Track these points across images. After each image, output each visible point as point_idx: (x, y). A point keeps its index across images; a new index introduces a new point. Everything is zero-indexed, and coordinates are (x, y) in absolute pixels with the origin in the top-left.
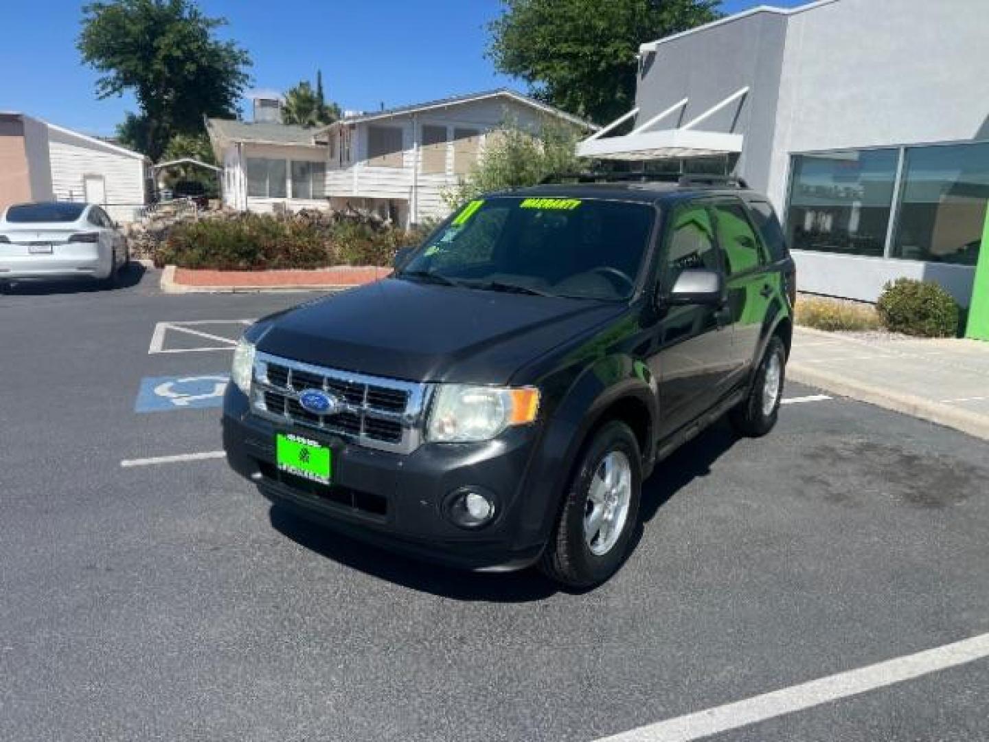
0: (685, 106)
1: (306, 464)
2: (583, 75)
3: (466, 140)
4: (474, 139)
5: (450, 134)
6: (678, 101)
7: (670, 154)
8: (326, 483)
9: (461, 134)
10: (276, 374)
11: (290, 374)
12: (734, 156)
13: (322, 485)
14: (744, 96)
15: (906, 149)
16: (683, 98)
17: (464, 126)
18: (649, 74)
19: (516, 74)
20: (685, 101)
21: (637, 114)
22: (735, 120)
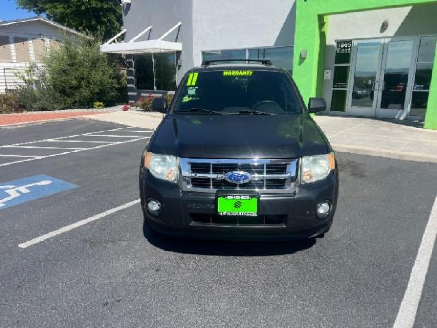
0: (150, 30)
1: (239, 209)
2: (72, 11)
3: (22, 43)
4: (25, 42)
5: (11, 40)
6: (147, 27)
7: (148, 51)
8: (256, 215)
9: (17, 40)
10: (195, 168)
11: (211, 166)
12: (179, 53)
13: (255, 217)
14: (180, 26)
15: (249, 50)
16: (149, 26)
17: (19, 36)
18: (129, 13)
19: (30, 9)
20: (150, 27)
21: (125, 32)
22: (177, 37)
